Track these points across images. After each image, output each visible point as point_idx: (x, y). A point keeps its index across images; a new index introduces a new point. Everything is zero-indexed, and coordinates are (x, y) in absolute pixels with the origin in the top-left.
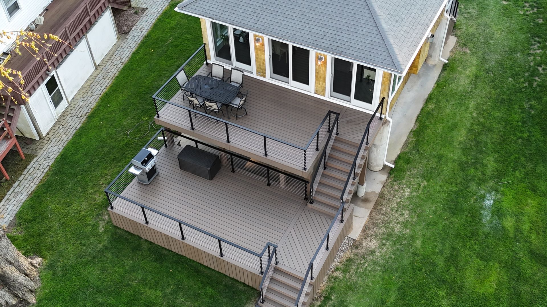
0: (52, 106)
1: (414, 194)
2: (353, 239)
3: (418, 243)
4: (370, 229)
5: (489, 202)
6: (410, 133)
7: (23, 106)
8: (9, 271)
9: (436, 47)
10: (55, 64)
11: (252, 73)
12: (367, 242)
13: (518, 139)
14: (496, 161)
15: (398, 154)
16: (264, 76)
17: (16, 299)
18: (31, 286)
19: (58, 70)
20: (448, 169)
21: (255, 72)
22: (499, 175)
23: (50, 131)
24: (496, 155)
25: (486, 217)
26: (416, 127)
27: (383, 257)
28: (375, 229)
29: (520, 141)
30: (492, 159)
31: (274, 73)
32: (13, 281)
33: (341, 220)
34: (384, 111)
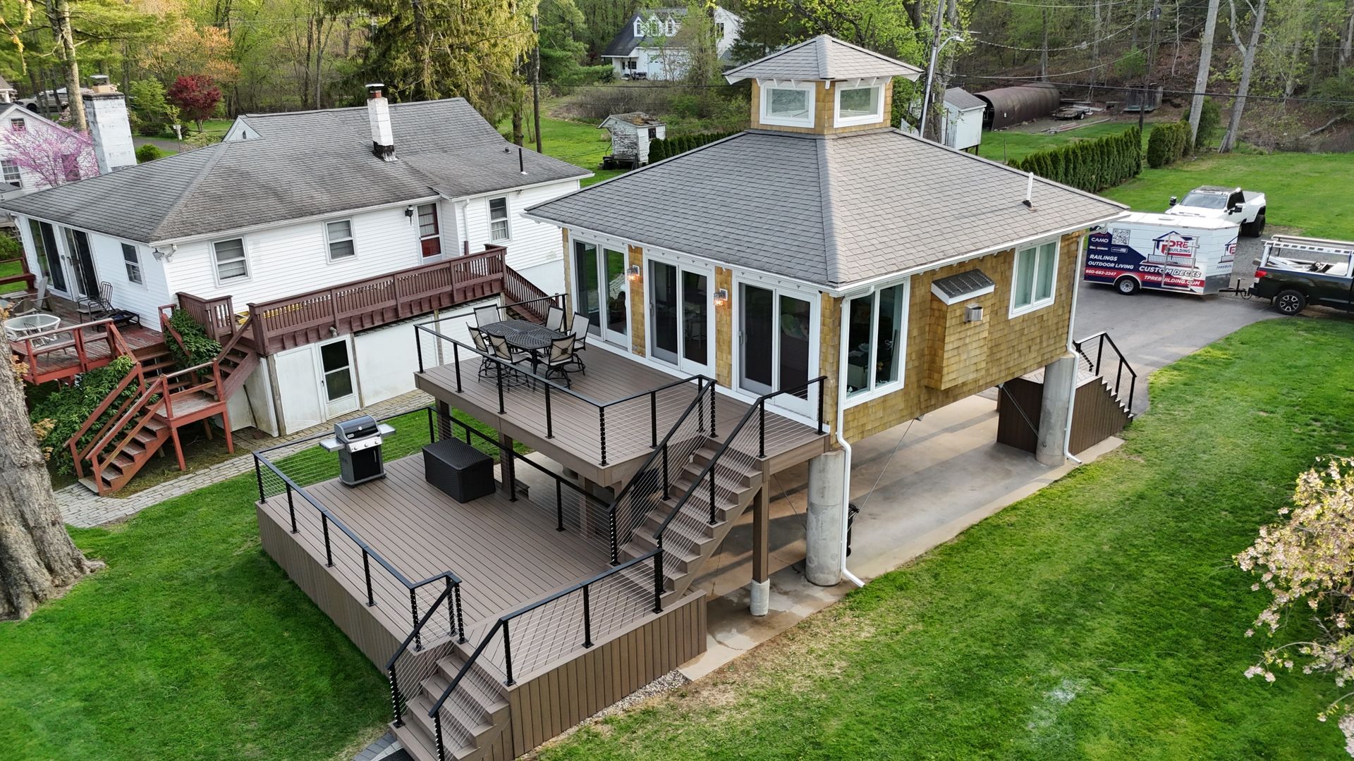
0: (323, 391)
1: (882, 638)
2: (687, 679)
3: (834, 725)
4: (736, 671)
5: (1062, 695)
6: (937, 547)
7: (263, 360)
8: (12, 536)
9: (1053, 421)
10: (354, 325)
11: (626, 349)
12: (714, 692)
13: (1201, 605)
14: (1123, 629)
15: (889, 571)
16: (643, 354)
17: (6, 606)
18: (39, 586)
19: (358, 340)
20: (986, 616)
21: (630, 347)
22: (1117, 654)
23: (302, 431)
24: (1126, 620)
25: (1040, 723)
26: (956, 541)
27: (729, 726)
28: (748, 674)
29: (1203, 610)
30: (1113, 624)
31: (659, 345)
32: (11, 558)
33: (658, 609)
34: (828, 416)
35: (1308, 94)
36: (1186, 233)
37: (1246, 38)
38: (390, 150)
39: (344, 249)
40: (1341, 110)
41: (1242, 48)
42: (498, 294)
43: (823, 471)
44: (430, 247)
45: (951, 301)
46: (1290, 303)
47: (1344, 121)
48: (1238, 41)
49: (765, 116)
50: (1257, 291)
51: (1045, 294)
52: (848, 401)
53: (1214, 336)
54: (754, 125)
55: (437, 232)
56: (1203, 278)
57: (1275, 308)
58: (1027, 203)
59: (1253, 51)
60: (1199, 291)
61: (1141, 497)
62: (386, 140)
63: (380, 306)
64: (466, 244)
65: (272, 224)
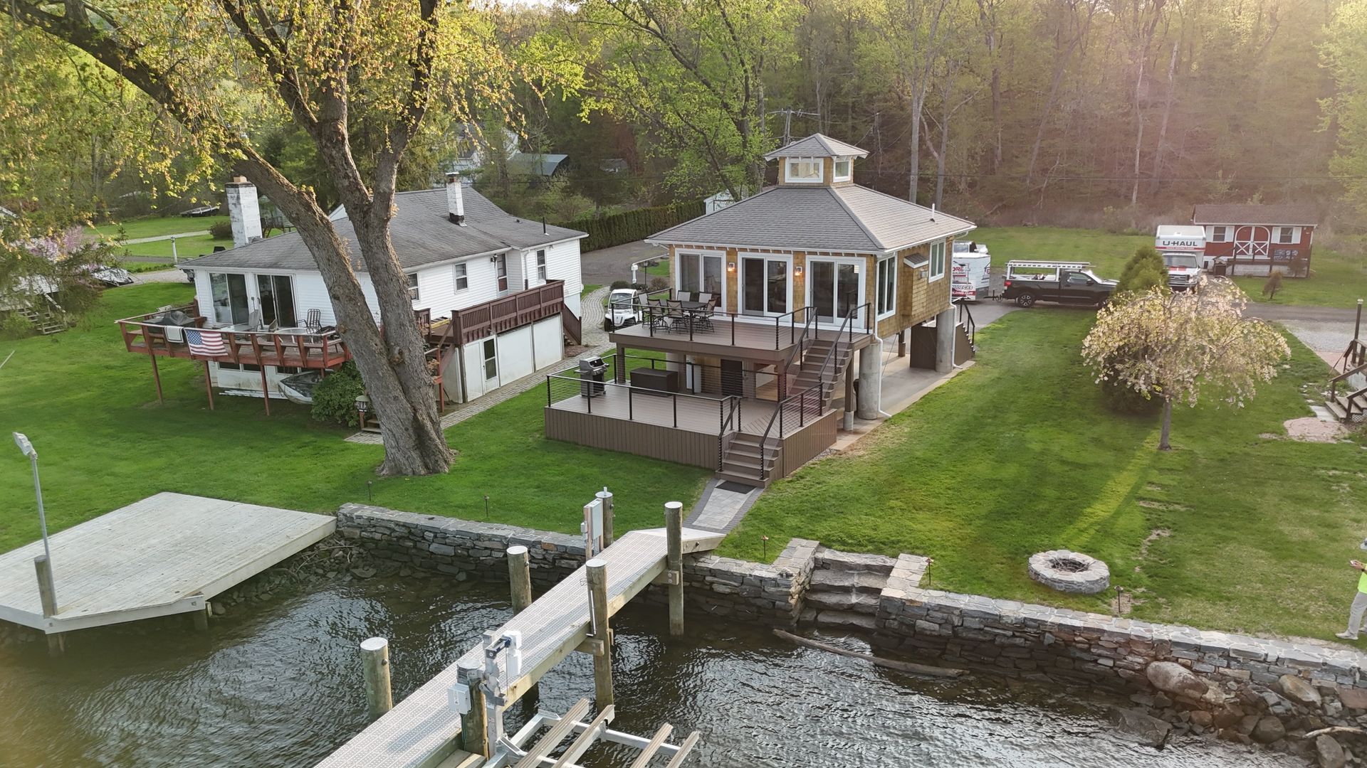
0: (484, 373)
4: (857, 446)
6: (914, 404)
7: (457, 350)
9: (945, 346)
10: (494, 329)
12: (854, 452)
15: (898, 412)
19: (499, 339)
23: (474, 400)
26: (921, 401)
27: (872, 459)
28: (864, 446)
31: (747, 308)
33: (801, 426)
34: (871, 325)
35: (978, 188)
36: (961, 262)
37: (938, 147)
38: (462, 218)
39: (462, 284)
40: (1001, 199)
41: (935, 154)
42: (559, 313)
43: (871, 354)
44: (503, 285)
45: (915, 266)
46: (1026, 300)
47: (1004, 206)
48: (932, 149)
49: (788, 178)
50: (1007, 295)
51: (940, 272)
52: (879, 318)
53: (993, 319)
54: (781, 184)
55: (505, 274)
56: (974, 290)
57: (1018, 305)
58: (932, 220)
59: (943, 156)
60: (973, 298)
61: (999, 378)
62: (460, 212)
63: (506, 317)
64: (526, 281)
65: (436, 263)
